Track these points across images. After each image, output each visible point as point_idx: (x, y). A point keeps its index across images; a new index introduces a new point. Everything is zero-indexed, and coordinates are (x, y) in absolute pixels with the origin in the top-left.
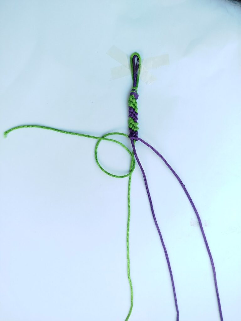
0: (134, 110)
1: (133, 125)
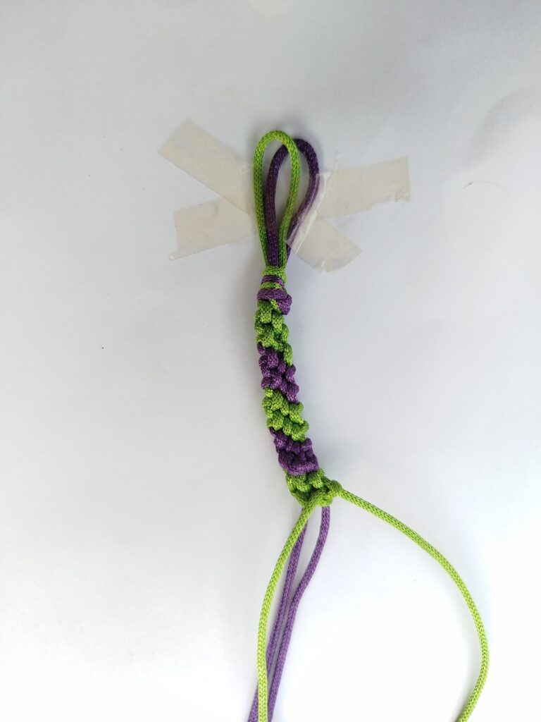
0: (281, 355)
1: (288, 416)
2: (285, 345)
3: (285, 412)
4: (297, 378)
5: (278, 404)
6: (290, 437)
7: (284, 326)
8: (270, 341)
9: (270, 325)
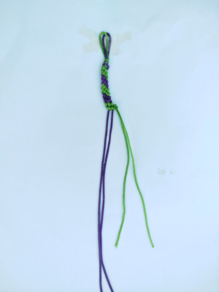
0: (106, 78)
1: (106, 91)
2: (107, 76)
3: (106, 89)
4: (109, 84)
5: (105, 87)
6: (107, 95)
7: (107, 72)
8: (104, 74)
9: (104, 70)
